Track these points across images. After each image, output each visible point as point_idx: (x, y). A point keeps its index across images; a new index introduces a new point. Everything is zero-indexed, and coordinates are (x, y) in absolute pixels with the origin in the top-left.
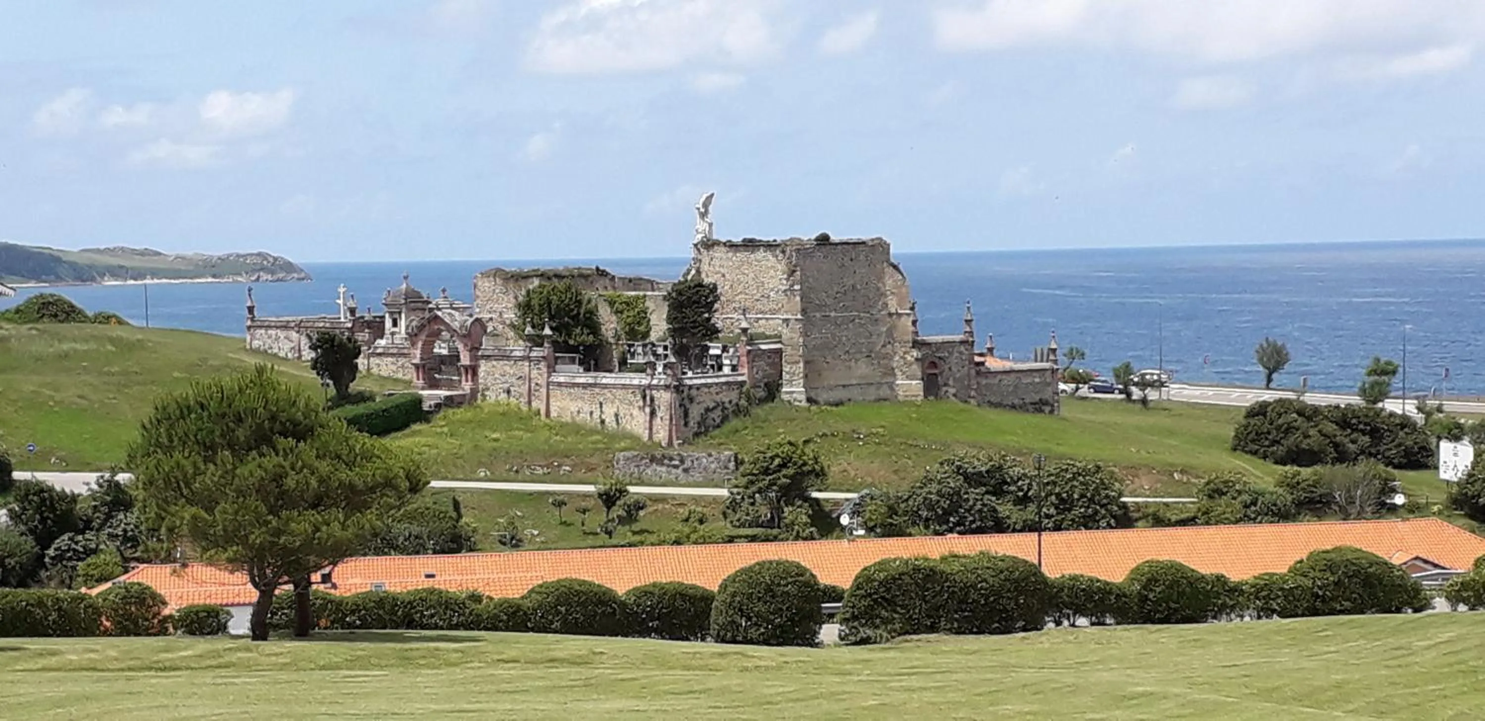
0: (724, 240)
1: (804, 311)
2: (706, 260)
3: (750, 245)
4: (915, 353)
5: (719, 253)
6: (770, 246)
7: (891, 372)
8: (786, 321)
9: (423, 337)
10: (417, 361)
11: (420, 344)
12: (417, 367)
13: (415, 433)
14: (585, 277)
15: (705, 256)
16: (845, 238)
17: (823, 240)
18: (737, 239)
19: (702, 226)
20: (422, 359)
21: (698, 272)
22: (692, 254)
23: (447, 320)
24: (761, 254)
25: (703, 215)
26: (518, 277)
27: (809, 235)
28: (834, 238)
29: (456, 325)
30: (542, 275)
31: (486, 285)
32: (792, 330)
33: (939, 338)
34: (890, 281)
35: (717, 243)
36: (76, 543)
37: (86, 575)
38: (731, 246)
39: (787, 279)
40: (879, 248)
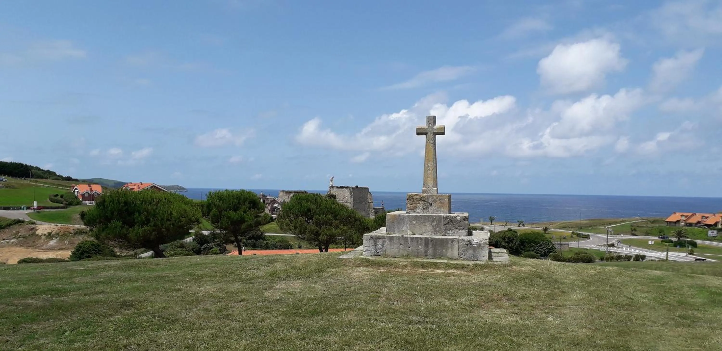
0: (336, 186)
1: (353, 201)
2: (332, 190)
3: (342, 187)
4: (373, 210)
5: (335, 189)
6: (347, 188)
7: (369, 214)
8: (350, 203)
9: (271, 204)
10: (269, 209)
11: (270, 206)
12: (269, 210)
13: (272, 224)
14: (303, 193)
15: (332, 189)
16: (361, 186)
17: (357, 187)
18: (339, 186)
19: (331, 183)
20: (271, 208)
21: (330, 192)
22: (329, 189)
23: (277, 200)
24: (344, 189)
25: (331, 181)
26: (289, 192)
27: (354, 186)
28: (359, 187)
29: (279, 202)
30: (295, 192)
31: (281, 194)
32: (351, 205)
33: (377, 208)
34: (369, 196)
35: (334, 187)
36: (208, 246)
37: (212, 253)
38: (337, 187)
39: (351, 194)
40: (367, 189)
